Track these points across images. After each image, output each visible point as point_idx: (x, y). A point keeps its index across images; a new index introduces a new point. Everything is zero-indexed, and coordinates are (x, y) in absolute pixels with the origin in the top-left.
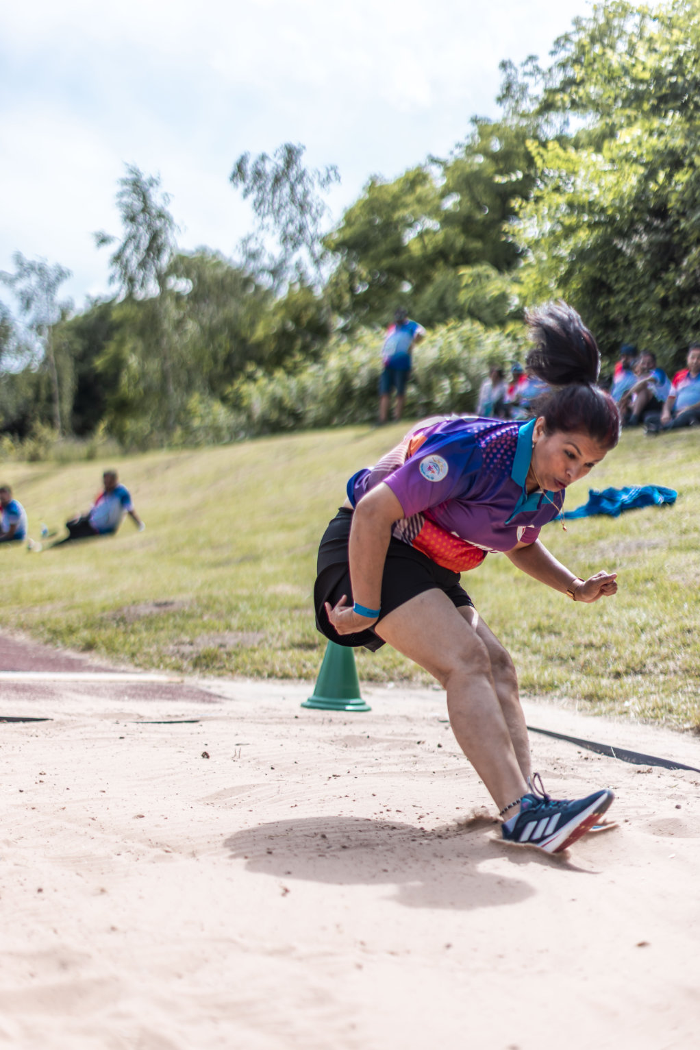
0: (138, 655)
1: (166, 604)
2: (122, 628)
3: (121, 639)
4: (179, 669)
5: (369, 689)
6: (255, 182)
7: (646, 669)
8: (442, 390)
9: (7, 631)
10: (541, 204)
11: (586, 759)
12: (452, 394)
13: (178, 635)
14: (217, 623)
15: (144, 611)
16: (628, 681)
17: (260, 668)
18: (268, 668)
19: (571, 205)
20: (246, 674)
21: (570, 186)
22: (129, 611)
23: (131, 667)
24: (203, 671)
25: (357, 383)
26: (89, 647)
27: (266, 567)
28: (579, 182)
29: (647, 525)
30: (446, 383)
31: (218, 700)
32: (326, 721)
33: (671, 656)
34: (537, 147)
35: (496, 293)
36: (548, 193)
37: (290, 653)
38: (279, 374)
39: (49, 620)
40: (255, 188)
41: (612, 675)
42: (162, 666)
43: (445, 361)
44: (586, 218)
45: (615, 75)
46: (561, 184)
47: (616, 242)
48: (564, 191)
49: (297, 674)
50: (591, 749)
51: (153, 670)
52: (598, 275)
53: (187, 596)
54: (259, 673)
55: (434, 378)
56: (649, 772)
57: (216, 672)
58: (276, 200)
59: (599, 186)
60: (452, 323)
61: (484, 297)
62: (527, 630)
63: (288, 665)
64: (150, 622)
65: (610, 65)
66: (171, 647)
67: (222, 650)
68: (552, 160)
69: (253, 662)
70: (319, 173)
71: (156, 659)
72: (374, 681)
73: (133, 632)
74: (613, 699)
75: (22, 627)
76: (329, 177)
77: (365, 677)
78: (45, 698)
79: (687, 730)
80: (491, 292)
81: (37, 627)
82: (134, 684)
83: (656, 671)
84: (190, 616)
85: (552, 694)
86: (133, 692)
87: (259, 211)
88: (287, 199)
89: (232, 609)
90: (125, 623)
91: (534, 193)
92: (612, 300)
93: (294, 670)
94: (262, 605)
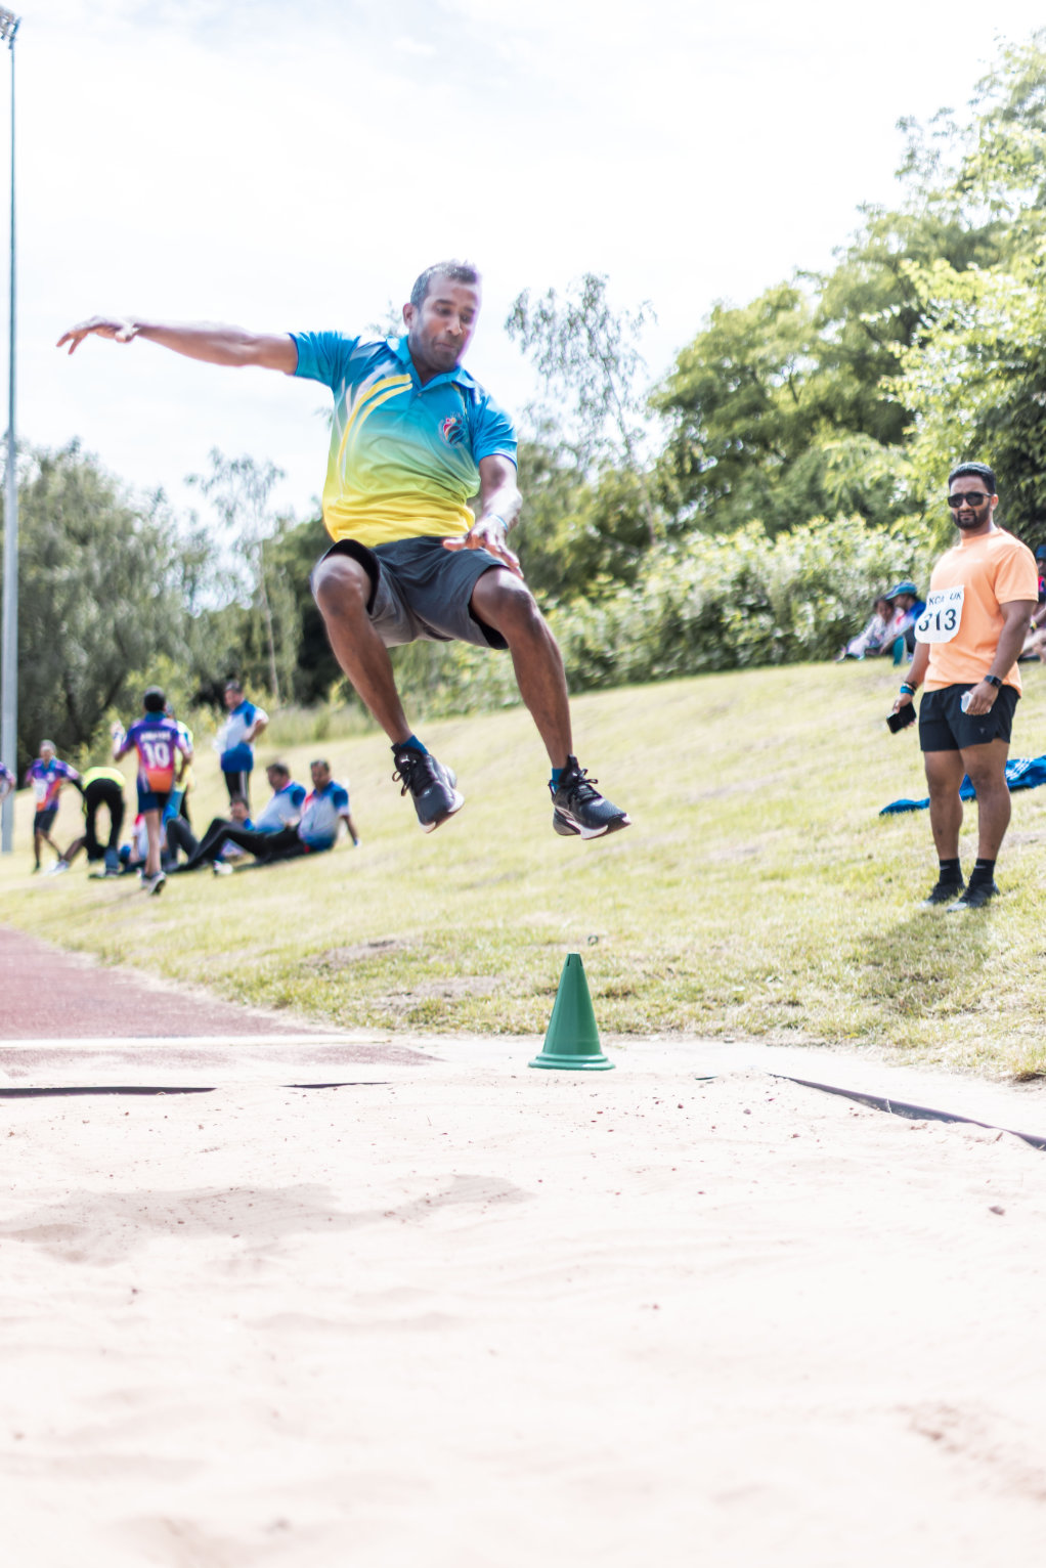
0: (341, 1011)
1: (384, 944)
2: (326, 977)
3: (323, 991)
4: (390, 1027)
5: (623, 1044)
6: (537, 327)
7: (979, 1006)
8: (803, 617)
9: (185, 985)
10: (929, 347)
11: (856, 1115)
12: (817, 625)
13: (393, 985)
14: (445, 966)
15: (353, 954)
16: (953, 1020)
17: (491, 1022)
18: (502, 1021)
19: (972, 348)
20: (472, 1030)
21: (969, 319)
22: (336, 956)
23: (332, 1028)
24: (420, 1028)
25: (686, 614)
26: (283, 1003)
27: (529, 889)
28: (981, 314)
29: (1036, 811)
30: (809, 608)
31: (427, 1061)
32: (551, 1081)
33: (1013, 988)
34: (916, 269)
35: (877, 475)
36: (938, 332)
37: (533, 1000)
38: (581, 603)
39: (237, 970)
40: (537, 337)
41: (937, 1015)
42: (368, 1024)
43: (809, 575)
44: (994, 365)
45: (1024, 161)
46: (956, 317)
47: (1035, 397)
48: (963, 328)
49: (537, 1030)
50: (867, 1104)
51: (358, 1028)
52: (1016, 444)
53: (411, 933)
54: (489, 1027)
55: (794, 601)
56: (924, 1127)
57: (436, 1029)
58: (568, 355)
59: (1012, 316)
60: (816, 521)
61: (862, 481)
62: (840, 959)
63: (527, 1017)
64: (361, 970)
65: (1016, 148)
66: (383, 999)
67: (447, 1000)
68: (942, 285)
69: (484, 1015)
70: (628, 313)
71: (362, 1015)
72: (633, 1035)
73: (337, 982)
74: (927, 1045)
75: (203, 980)
76: (641, 316)
77: (623, 1030)
78: (213, 1065)
79: (1004, 1079)
80: (870, 472)
81: (221, 980)
82: (325, 1045)
83: (994, 1007)
84: (413, 959)
85: (858, 1041)
86: (325, 1055)
87: (543, 369)
88: (584, 352)
89: (468, 947)
90: (328, 973)
91: (919, 333)
92: (1037, 479)
93: (534, 1022)
94: (507, 942)
